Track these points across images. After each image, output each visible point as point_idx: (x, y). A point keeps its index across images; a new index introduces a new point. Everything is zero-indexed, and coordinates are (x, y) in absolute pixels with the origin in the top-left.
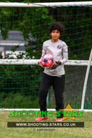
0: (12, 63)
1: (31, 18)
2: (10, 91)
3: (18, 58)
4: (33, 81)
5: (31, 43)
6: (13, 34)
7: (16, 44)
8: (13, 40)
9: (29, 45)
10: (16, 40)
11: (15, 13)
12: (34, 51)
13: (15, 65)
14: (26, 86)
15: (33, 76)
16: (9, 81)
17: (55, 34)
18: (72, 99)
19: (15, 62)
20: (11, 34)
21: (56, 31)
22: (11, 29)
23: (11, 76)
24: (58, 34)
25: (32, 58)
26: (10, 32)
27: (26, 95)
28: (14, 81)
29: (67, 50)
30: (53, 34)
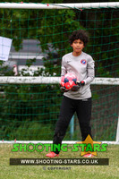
0: (26, 82)
1: (51, 23)
2: (25, 118)
3: (35, 75)
4: (54, 105)
5: (51, 56)
6: (28, 44)
7: (32, 57)
8: (28, 51)
9: (49, 58)
10: (33, 52)
11: (31, 17)
12: (55, 66)
13: (31, 84)
14: (45, 111)
15: (53, 98)
16: (23, 105)
17: (77, 45)
18: (105, 128)
19: (30, 80)
20: (26, 44)
21: (79, 41)
22: (25, 37)
23: (25, 98)
24: (81, 46)
25: (52, 75)
26: (25, 41)
27: (45, 123)
28: (29, 105)
29: (93, 66)
30: (74, 45)
